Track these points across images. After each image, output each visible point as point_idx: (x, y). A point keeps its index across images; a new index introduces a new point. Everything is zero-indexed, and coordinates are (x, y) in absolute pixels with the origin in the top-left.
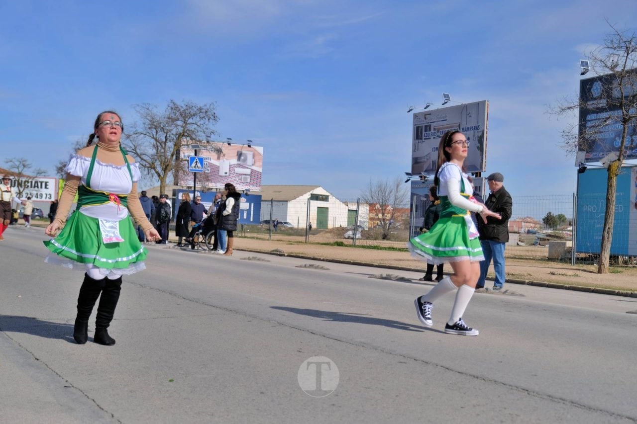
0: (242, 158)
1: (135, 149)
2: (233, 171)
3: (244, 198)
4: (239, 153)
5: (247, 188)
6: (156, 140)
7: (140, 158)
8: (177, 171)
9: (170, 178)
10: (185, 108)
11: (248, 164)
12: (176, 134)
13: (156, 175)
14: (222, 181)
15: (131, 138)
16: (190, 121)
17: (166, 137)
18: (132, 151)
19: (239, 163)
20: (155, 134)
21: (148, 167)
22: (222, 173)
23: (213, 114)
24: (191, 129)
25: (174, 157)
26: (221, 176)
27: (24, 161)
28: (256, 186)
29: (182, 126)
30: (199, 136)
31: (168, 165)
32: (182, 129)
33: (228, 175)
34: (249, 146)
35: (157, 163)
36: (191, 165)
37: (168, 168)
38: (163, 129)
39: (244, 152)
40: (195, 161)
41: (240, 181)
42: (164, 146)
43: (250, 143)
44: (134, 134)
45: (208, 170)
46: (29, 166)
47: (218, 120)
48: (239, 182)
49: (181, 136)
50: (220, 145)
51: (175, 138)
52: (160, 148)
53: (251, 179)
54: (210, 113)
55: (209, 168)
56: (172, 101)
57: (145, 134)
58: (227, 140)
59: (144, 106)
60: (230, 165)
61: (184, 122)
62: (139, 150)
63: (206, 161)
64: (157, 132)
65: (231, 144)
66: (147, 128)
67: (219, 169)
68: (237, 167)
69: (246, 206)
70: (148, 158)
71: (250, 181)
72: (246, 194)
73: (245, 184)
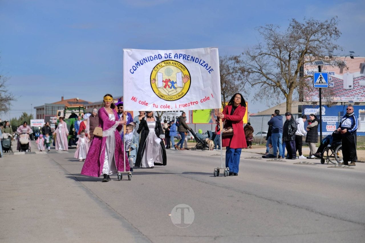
1: (261, 70)
2: (357, 84)
4: (362, 66)
6: (280, 59)
7: (266, 77)
8: (302, 88)
9: (295, 95)
10: (306, 25)
12: (299, 52)
13: (281, 92)
14: (347, 95)
15: (257, 60)
16: (313, 37)
17: (289, 55)
18: (258, 71)
19: (363, 75)
20: (279, 53)
21: (274, 86)
22: (346, 87)
23: (334, 29)
24: (313, 45)
25: (298, 74)
26: (346, 90)
29: (304, 44)
30: (322, 52)
31: (293, 83)
33: (352, 88)
35: (283, 81)
36: (316, 80)
37: (294, 85)
38: (286, 48)
40: (320, 77)
42: (288, 64)
44: (259, 55)
45: (332, 85)
47: (340, 34)
48: (364, 94)
49: (303, 53)
50: (342, 59)
51: (298, 56)
52: (284, 67)
54: (332, 29)
55: (333, 83)
56: (293, 20)
57: (269, 55)
58: (350, 53)
59: (267, 27)
60: (354, 78)
61: (306, 40)
62: (265, 69)
63: (330, 76)
64: (280, 52)
65: (354, 57)
66: (271, 49)
67: (343, 82)
68: (360, 80)
70: (273, 77)
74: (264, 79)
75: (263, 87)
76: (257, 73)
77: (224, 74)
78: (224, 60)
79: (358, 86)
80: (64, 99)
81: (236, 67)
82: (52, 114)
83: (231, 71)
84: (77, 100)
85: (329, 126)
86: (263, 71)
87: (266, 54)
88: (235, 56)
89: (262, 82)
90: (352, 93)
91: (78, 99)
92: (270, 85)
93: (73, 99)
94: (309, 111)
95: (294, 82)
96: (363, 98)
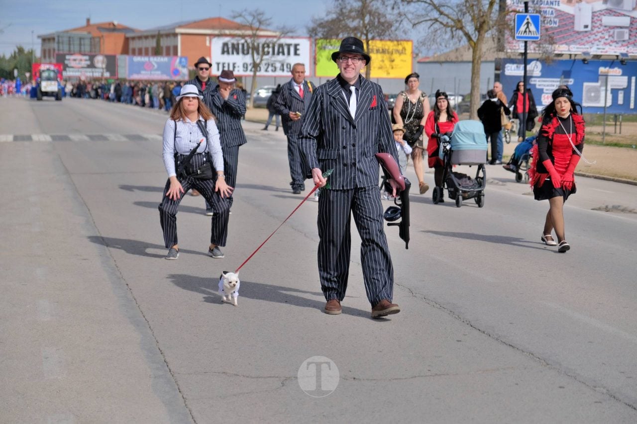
2: (599, 23)
3: (619, 68)
5: (624, 50)
7: (439, 11)
8: (501, 32)
9: (488, 46)
11: (625, 8)
13: (465, 39)
14: (581, 41)
19: (608, 6)
21: (452, 27)
22: (579, 27)
26: (578, 33)
27: (260, 14)
31: (484, 22)
33: (589, 29)
35: (468, 18)
36: (518, 28)
37: (485, 27)
40: (526, 21)
41: (611, 38)
45: (555, 23)
46: (268, 22)
53: (630, 35)
55: (557, 20)
60: (593, 12)
63: (551, 8)
67: (574, 19)
68: (604, 15)
69: (622, 82)
70: (451, 11)
71: (630, 39)
72: (622, 62)
73: (620, 44)
74: (435, 14)
75: (432, 28)
76: (423, 3)
79: (599, 27)
80: (92, 22)
82: (70, 51)
84: (114, 25)
85: (546, 95)
89: (431, 20)
90: (589, 38)
91: (116, 23)
92: (446, 26)
93: (106, 24)
94: (513, 68)
95: (486, 22)
96: (607, 48)
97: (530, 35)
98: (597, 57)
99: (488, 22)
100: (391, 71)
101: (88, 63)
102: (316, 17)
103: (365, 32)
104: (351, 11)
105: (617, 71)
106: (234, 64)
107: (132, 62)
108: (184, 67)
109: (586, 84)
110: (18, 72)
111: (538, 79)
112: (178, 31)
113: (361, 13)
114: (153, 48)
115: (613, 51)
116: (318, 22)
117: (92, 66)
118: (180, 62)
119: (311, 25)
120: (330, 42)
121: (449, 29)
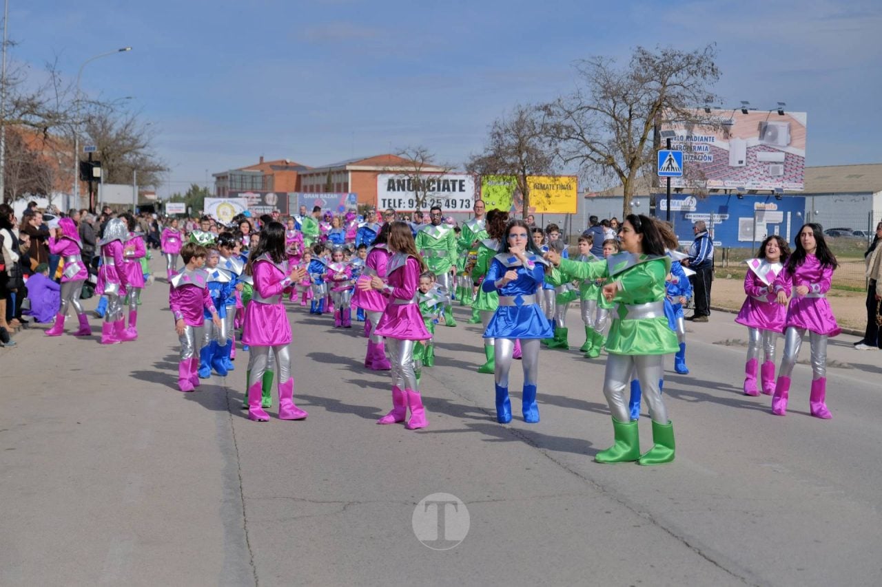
0: (770, 134)
1: (581, 134)
3: (774, 203)
4: (762, 127)
5: (779, 185)
6: (614, 116)
7: (591, 147)
10: (663, 58)
11: (780, 144)
12: (649, 104)
13: (616, 175)
14: (735, 177)
15: (576, 117)
16: (673, 79)
17: (630, 111)
18: (577, 137)
19: (764, 142)
20: (612, 107)
21: (603, 163)
22: (734, 162)
23: (710, 65)
24: (673, 94)
26: (733, 168)
27: (423, 151)
28: (796, 182)
29: (658, 91)
31: (635, 158)
32: (659, 94)
33: (744, 164)
34: (781, 113)
35: (620, 154)
36: (661, 164)
37: (636, 162)
38: (624, 98)
39: (770, 123)
40: (668, 157)
41: (766, 174)
42: (627, 126)
43: (783, 107)
44: (579, 109)
45: (710, 158)
46: (431, 159)
47: (719, 75)
48: (764, 176)
49: (656, 107)
50: (724, 118)
51: (646, 112)
52: (620, 131)
53: (785, 170)
54: (706, 64)
55: (711, 155)
56: (639, 48)
57: (595, 109)
58: (742, 105)
59: (594, 61)
60: (747, 148)
61: (662, 83)
62: (589, 134)
63: (706, 144)
64: (615, 103)
65: (749, 111)
66: (598, 99)
67: (729, 155)
68: (759, 151)
69: (777, 216)
70: (602, 148)
71: (784, 174)
72: (777, 197)
73: (775, 179)
74: (587, 151)
75: (583, 164)
76: (575, 140)
77: (525, 136)
78: (526, 110)
79: (754, 162)
80: (265, 160)
81: (547, 124)
82: (242, 189)
83: (538, 130)
84: (287, 163)
86: (586, 136)
87: (589, 108)
88: (546, 103)
89: (582, 156)
90: (744, 173)
91: (288, 161)
92: (597, 162)
93: (279, 162)
96: (762, 183)
97: (673, 171)
98: (753, 192)
99: (639, 158)
100: (548, 206)
101: (260, 200)
102: (474, 154)
103: (522, 168)
104: (508, 148)
105: (772, 206)
106: (400, 200)
107: (302, 199)
108: (353, 203)
109: (741, 219)
110: (192, 210)
111: (693, 215)
112: (348, 168)
113: (519, 150)
114: (324, 185)
115: (768, 186)
116: (476, 159)
117: (263, 203)
118: (350, 199)
119: (469, 162)
120: (487, 178)
121: (600, 166)
